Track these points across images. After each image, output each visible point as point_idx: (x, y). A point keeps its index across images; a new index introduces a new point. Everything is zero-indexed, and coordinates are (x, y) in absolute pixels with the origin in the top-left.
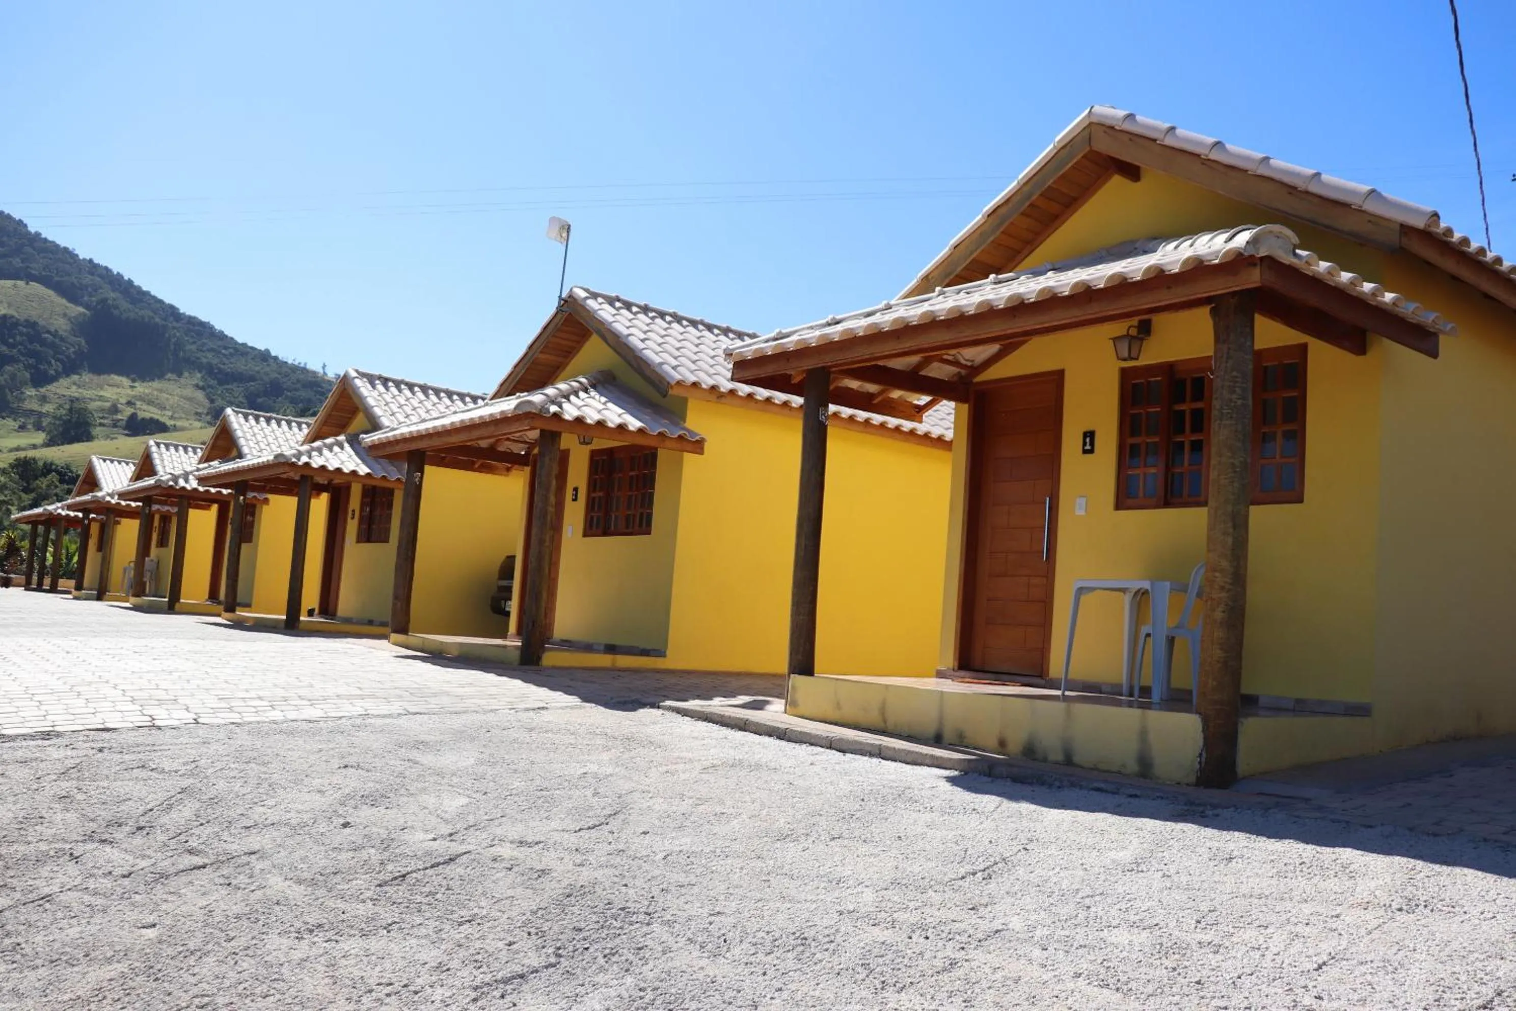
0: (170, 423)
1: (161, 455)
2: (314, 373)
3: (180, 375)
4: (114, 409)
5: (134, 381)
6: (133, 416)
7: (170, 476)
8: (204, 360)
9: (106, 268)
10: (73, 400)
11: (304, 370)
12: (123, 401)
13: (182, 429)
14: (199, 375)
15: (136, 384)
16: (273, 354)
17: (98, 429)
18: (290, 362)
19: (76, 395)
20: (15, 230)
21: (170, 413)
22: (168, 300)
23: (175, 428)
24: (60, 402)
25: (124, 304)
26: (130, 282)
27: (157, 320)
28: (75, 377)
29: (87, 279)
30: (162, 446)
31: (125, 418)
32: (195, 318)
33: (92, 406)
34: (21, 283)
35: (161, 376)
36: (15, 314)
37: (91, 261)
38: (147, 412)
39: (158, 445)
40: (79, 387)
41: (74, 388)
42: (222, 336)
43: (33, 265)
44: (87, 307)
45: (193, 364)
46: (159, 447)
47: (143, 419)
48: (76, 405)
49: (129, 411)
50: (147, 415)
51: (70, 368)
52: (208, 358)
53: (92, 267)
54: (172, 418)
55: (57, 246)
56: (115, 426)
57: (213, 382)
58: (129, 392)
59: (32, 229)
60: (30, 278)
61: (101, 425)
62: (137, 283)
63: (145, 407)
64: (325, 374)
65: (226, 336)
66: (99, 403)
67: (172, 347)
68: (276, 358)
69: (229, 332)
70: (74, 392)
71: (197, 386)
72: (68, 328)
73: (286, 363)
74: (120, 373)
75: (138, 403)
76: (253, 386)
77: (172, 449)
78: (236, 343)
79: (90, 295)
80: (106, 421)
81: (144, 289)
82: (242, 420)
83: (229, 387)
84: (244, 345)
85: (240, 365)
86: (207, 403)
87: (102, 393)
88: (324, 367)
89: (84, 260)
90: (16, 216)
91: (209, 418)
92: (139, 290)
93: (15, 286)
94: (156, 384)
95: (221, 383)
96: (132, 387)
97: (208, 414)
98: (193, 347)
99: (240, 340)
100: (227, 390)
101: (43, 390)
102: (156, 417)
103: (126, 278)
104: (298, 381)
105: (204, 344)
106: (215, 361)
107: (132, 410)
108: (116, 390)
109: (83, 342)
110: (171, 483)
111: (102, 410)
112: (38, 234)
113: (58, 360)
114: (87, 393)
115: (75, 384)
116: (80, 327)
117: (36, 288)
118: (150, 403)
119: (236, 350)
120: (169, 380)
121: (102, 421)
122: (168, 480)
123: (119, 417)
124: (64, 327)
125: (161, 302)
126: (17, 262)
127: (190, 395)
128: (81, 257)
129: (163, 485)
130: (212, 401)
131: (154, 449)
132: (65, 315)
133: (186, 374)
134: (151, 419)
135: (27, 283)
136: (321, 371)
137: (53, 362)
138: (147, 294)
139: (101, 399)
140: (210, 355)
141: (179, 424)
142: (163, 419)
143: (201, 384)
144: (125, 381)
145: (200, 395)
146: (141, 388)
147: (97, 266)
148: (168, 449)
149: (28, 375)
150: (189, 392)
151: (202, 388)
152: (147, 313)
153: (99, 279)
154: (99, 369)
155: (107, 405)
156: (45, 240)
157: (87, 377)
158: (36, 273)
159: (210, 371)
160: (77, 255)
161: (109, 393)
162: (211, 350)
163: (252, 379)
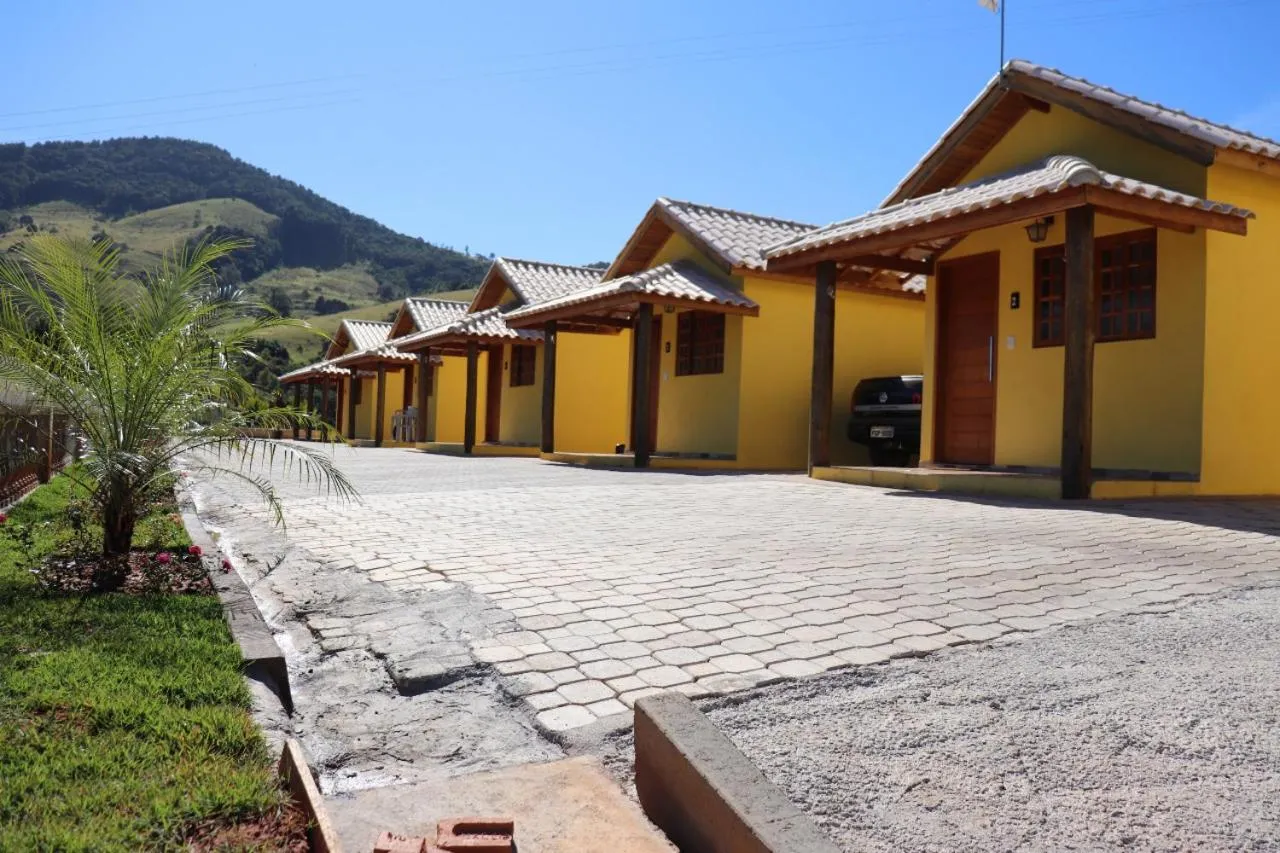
0: (349, 303)
1: (418, 310)
2: (460, 255)
3: (354, 264)
4: (306, 295)
5: (318, 271)
6: (321, 299)
7: (460, 323)
8: (372, 250)
9: (291, 182)
10: (274, 290)
11: (451, 252)
12: (312, 287)
13: (358, 307)
14: (368, 263)
15: (321, 274)
16: (426, 241)
17: (295, 311)
18: (439, 246)
19: (276, 285)
20: (222, 158)
21: (348, 295)
22: (340, 204)
23: (353, 307)
24: (266, 292)
25: (307, 210)
26: (310, 191)
27: (333, 220)
28: (275, 272)
29: (278, 191)
30: (418, 303)
31: (314, 301)
32: (362, 217)
33: (289, 293)
34: (229, 200)
35: (338, 266)
36: (227, 225)
37: (279, 177)
38: (331, 295)
39: (414, 302)
40: (278, 278)
41: (274, 280)
42: (384, 230)
43: (236, 185)
44: (278, 214)
45: (363, 254)
46: (415, 304)
47: (328, 302)
48: (277, 293)
49: (317, 296)
50: (331, 298)
51: (270, 266)
52: (375, 248)
53: (280, 182)
54: (350, 298)
55: (253, 168)
56: (307, 308)
57: (380, 267)
58: (316, 280)
59: (234, 156)
60: (234, 195)
61: (297, 308)
62: (316, 191)
63: (328, 291)
64: (468, 255)
65: (387, 229)
66: (293, 291)
67: (346, 241)
68: (428, 244)
69: (389, 226)
70: (275, 283)
71: (368, 272)
72: (266, 232)
73: (436, 248)
74: (308, 265)
75: (323, 289)
76: (412, 269)
77: (427, 306)
78: (396, 235)
79: (280, 205)
80: (301, 305)
81: (321, 196)
82: (514, 268)
83: (392, 270)
84: (402, 235)
85: (401, 252)
86: (377, 285)
87: (295, 283)
88: (467, 249)
89: (274, 177)
90: (222, 147)
91: (379, 297)
92: (317, 197)
93: (225, 203)
94: (336, 272)
95: (387, 268)
96: (318, 276)
97: (378, 293)
98: (362, 240)
99: (398, 231)
100: (392, 273)
101: (251, 284)
102: (338, 299)
103: (307, 189)
104: (447, 262)
105: (370, 238)
106: (380, 250)
107: (320, 295)
108: (305, 279)
109: (278, 243)
110: (463, 330)
111: (296, 296)
112: (238, 160)
113: (260, 259)
114: (284, 284)
115: (274, 276)
116: (275, 231)
117: (241, 203)
118: (332, 287)
119: (396, 240)
120: (346, 268)
121: (297, 305)
122: (460, 328)
123: (309, 301)
124: (262, 232)
125: (335, 205)
126: (225, 183)
127: (363, 279)
128: (272, 174)
129: (456, 332)
130: (380, 283)
131: (412, 306)
132: (263, 222)
133: (358, 263)
134: (335, 301)
135: (234, 200)
136: (465, 252)
137: (257, 260)
138: (324, 200)
139: (295, 287)
140: (375, 245)
141: (356, 303)
142: (344, 300)
143: (371, 269)
144: (312, 271)
145: (370, 279)
146: (325, 276)
147: (284, 181)
148: (423, 306)
149: (239, 272)
150: (361, 277)
151: (372, 273)
152: (324, 216)
153: (286, 191)
154: (292, 262)
155: (300, 292)
156: (244, 164)
157: (283, 271)
158: (239, 191)
159: (378, 259)
160: (268, 174)
161: (300, 282)
162: (377, 241)
163: (411, 262)
